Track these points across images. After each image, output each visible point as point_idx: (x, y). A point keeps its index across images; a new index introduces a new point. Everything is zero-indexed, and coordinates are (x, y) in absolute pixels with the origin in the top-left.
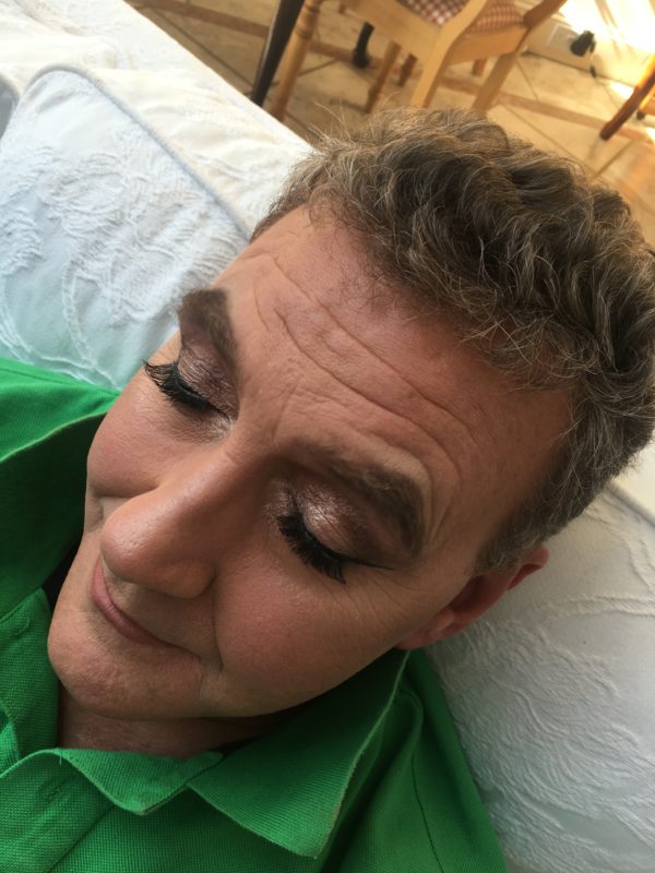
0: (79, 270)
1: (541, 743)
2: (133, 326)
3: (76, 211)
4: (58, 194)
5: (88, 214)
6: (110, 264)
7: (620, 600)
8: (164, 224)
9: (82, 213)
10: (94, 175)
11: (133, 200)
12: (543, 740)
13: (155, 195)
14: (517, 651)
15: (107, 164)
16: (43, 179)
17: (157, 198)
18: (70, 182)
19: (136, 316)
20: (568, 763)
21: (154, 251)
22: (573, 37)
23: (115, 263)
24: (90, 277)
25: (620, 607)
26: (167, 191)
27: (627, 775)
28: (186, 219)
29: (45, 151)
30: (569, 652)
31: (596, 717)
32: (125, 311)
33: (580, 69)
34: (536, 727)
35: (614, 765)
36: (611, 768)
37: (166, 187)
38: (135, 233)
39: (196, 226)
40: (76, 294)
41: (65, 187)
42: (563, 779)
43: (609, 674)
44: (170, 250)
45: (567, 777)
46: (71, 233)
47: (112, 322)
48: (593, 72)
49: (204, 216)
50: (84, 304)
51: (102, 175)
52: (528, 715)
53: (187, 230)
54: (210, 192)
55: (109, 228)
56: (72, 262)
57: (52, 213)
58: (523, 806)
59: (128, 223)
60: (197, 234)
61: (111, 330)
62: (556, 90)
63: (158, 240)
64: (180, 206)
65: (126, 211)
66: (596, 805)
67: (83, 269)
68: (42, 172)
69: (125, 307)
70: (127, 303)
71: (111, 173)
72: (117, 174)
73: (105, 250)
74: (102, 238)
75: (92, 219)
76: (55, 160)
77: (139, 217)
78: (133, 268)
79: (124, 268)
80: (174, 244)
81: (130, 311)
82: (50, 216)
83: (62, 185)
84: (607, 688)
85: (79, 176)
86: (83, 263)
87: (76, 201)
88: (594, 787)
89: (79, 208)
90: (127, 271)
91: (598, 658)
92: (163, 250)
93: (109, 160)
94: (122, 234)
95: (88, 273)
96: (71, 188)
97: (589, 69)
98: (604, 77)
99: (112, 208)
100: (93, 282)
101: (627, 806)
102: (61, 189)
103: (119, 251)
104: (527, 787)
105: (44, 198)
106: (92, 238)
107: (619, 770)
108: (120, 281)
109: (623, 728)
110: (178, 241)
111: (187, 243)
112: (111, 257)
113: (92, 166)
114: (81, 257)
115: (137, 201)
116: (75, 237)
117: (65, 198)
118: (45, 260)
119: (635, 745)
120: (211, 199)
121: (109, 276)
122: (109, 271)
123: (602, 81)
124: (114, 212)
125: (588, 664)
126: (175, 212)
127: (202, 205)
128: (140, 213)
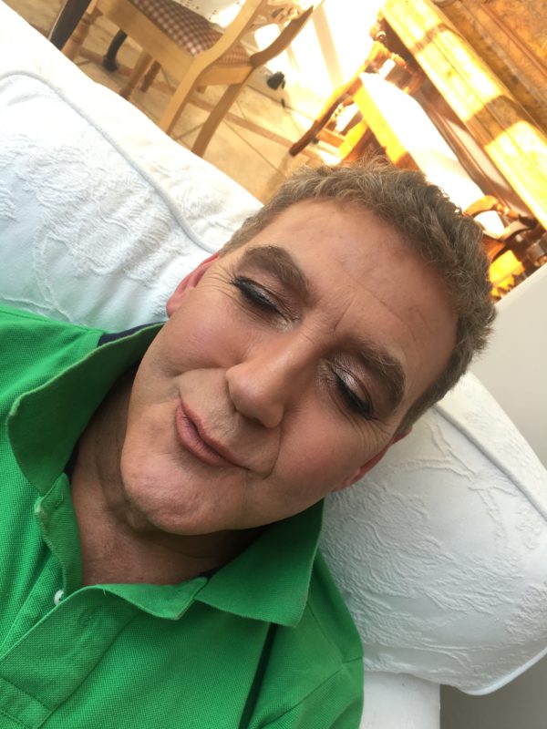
0: (51, 232)
1: (382, 555)
2: (94, 278)
3: (50, 187)
4: (33, 173)
5: (60, 191)
6: (78, 230)
7: (428, 461)
8: (120, 204)
9: (55, 189)
10: (64, 161)
11: (96, 184)
12: (382, 552)
13: (113, 182)
14: (368, 497)
15: (74, 154)
16: (20, 159)
17: (114, 184)
18: (45, 165)
19: (98, 270)
20: (399, 565)
21: (112, 223)
22: (269, 74)
23: (81, 230)
24: (59, 238)
25: (428, 465)
26: (121, 180)
27: (433, 566)
28: (135, 202)
29: (21, 138)
30: (400, 494)
31: (417, 533)
32: (89, 267)
33: (274, 100)
34: (378, 545)
35: (426, 561)
36: (424, 563)
37: (120, 177)
38: (98, 209)
39: (143, 208)
40: (46, 251)
41: (40, 168)
42: (395, 575)
43: (423, 506)
44: (125, 223)
45: (398, 573)
46: (43, 203)
47: (77, 274)
48: (283, 103)
49: (148, 201)
50: (53, 258)
51: (70, 162)
52: (374, 538)
53: (136, 210)
54: (152, 184)
55: (78, 203)
56: (45, 226)
57: (27, 186)
58: (365, 599)
59: (93, 201)
60: (144, 214)
61: (75, 280)
62: (257, 112)
63: (115, 215)
64: (131, 192)
65: (91, 191)
66: (415, 588)
67: (54, 232)
68: (18, 154)
69: (89, 263)
70: (90, 260)
71: (78, 162)
72: (82, 163)
73: (74, 219)
74: (71, 210)
75: (63, 195)
76: (30, 146)
77: (101, 197)
78: (96, 234)
79: (89, 234)
80: (127, 220)
81: (92, 266)
82: (25, 189)
83: (37, 167)
84: (422, 514)
85: (52, 161)
86: (54, 228)
87: (50, 180)
88: (414, 577)
89: (53, 186)
90: (91, 237)
91: (418, 497)
92: (119, 223)
93: (76, 152)
94: (88, 208)
95: (58, 235)
96: (46, 170)
97: (280, 100)
98: (290, 108)
99: (79, 188)
100: (62, 242)
101: (433, 586)
102: (37, 169)
103: (85, 220)
104: (369, 585)
105: (21, 175)
106: (63, 210)
107: (429, 564)
108: (85, 243)
109: (432, 538)
110: (131, 218)
111: (137, 220)
112: (79, 225)
113: (62, 154)
114: (52, 222)
115: (99, 185)
116: (48, 207)
117: (39, 177)
118: (18, 223)
119: (438, 547)
120: (152, 189)
121: (77, 239)
122: (76, 235)
123: (289, 111)
124: (82, 191)
125: (411, 500)
126: (128, 196)
127: (146, 192)
128: (102, 194)
